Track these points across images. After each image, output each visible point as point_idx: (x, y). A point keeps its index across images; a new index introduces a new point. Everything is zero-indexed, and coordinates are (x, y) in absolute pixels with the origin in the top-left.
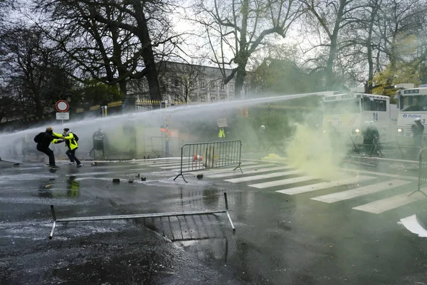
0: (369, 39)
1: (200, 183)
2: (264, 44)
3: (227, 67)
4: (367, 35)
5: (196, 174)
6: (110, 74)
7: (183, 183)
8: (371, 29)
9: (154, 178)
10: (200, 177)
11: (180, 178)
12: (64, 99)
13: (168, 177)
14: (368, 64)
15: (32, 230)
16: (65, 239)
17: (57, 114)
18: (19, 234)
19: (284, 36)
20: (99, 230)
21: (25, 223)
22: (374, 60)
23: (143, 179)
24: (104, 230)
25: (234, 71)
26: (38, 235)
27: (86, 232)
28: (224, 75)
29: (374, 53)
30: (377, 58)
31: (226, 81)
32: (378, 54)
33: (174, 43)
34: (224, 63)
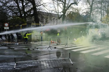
0: (101, 7)
1: (56, 50)
2: (71, 7)
3: (59, 14)
4: (100, 6)
5: (54, 47)
6: (21, 15)
7: (50, 50)
8: (102, 4)
9: (40, 48)
10: (55, 48)
11: (49, 48)
12: (7, 22)
13: (45, 48)
14: (101, 15)
15: (6, 66)
16: (19, 69)
17: (5, 27)
18: (2, 68)
19: (77, 5)
20: (29, 66)
21: (3, 64)
22: (102, 13)
23: (37, 49)
24: (31, 65)
25: (62, 15)
26: (9, 68)
27: (25, 66)
28: (59, 16)
29: (102, 12)
30: (103, 13)
31: (59, 18)
32: (103, 12)
33: (44, 6)
34: (58, 13)
